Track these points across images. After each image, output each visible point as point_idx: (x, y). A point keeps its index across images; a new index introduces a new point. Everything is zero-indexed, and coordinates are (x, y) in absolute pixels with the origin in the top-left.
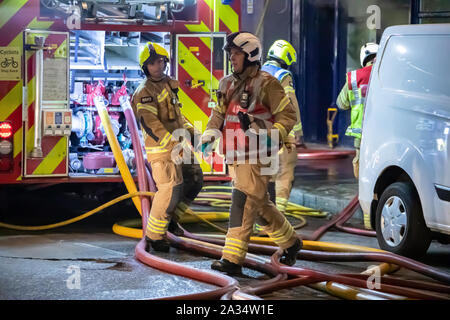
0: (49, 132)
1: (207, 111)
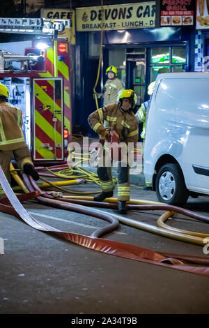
1: (52, 123)
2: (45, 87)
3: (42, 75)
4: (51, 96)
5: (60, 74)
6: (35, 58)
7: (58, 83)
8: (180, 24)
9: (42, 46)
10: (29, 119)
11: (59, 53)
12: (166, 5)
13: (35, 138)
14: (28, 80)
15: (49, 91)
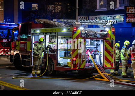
0: (83, 59)
1: (110, 55)
2: (108, 43)
3: (107, 39)
4: (110, 46)
5: (112, 39)
6: (105, 33)
7: (112, 41)
8: (132, 22)
9: (107, 29)
10: (102, 53)
11: (112, 32)
12: (128, 15)
13: (105, 60)
14: (102, 40)
15: (109, 44)
